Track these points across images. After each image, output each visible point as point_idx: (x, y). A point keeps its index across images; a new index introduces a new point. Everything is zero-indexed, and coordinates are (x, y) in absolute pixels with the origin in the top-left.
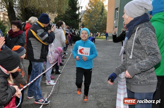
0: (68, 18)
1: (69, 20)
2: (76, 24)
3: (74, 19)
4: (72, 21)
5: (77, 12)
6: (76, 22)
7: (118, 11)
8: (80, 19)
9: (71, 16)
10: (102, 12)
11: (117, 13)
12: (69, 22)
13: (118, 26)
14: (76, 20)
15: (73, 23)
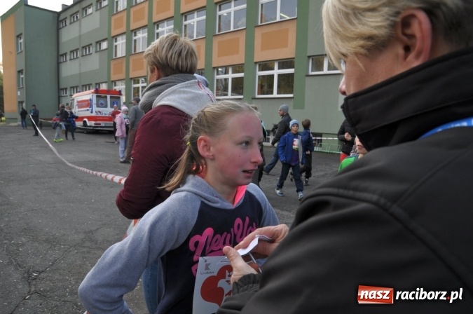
7: (22, 74)
11: (22, 78)
13: (25, 100)
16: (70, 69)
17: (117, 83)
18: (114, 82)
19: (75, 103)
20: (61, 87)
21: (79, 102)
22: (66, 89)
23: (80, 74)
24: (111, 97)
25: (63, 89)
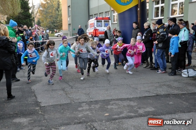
0: (21, 17)
1: (23, 19)
2: (29, 23)
3: (27, 19)
4: (25, 20)
6: (30, 22)
7: (70, 8)
8: (34, 18)
9: (24, 16)
11: (70, 10)
12: (23, 21)
13: (71, 23)
14: (29, 20)
15: (26, 22)
18: (113, 11)
19: (89, 25)
20: (90, 14)
21: (90, 24)
22: (92, 15)
23: (98, 6)
24: (104, 21)
25: (90, 16)
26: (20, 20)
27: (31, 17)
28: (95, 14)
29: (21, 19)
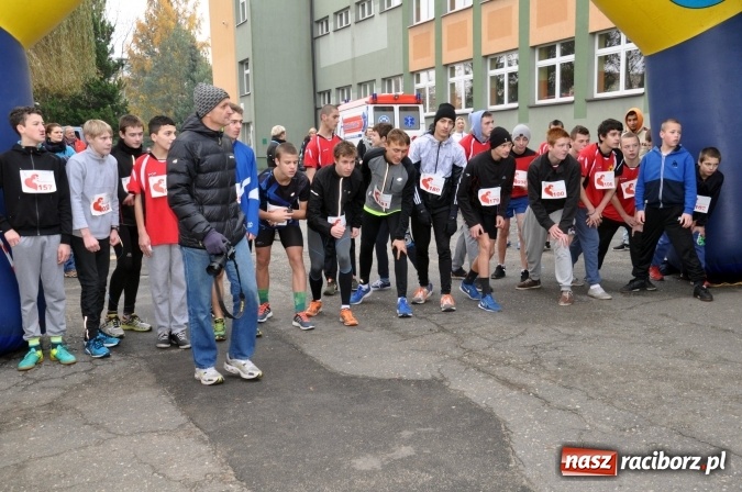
0: (86, 101)
4: (98, 110)
5: (112, 80)
7: (247, 68)
8: (126, 104)
9: (96, 95)
10: (194, 69)
11: (247, 75)
13: (253, 120)
15: (103, 116)
16: (336, 50)
17: (423, 75)
18: (416, 74)
20: (320, 89)
22: (329, 92)
23: (353, 60)
25: (320, 93)
26: (79, 110)
27: (118, 101)
28: (338, 89)
29: (82, 108)
